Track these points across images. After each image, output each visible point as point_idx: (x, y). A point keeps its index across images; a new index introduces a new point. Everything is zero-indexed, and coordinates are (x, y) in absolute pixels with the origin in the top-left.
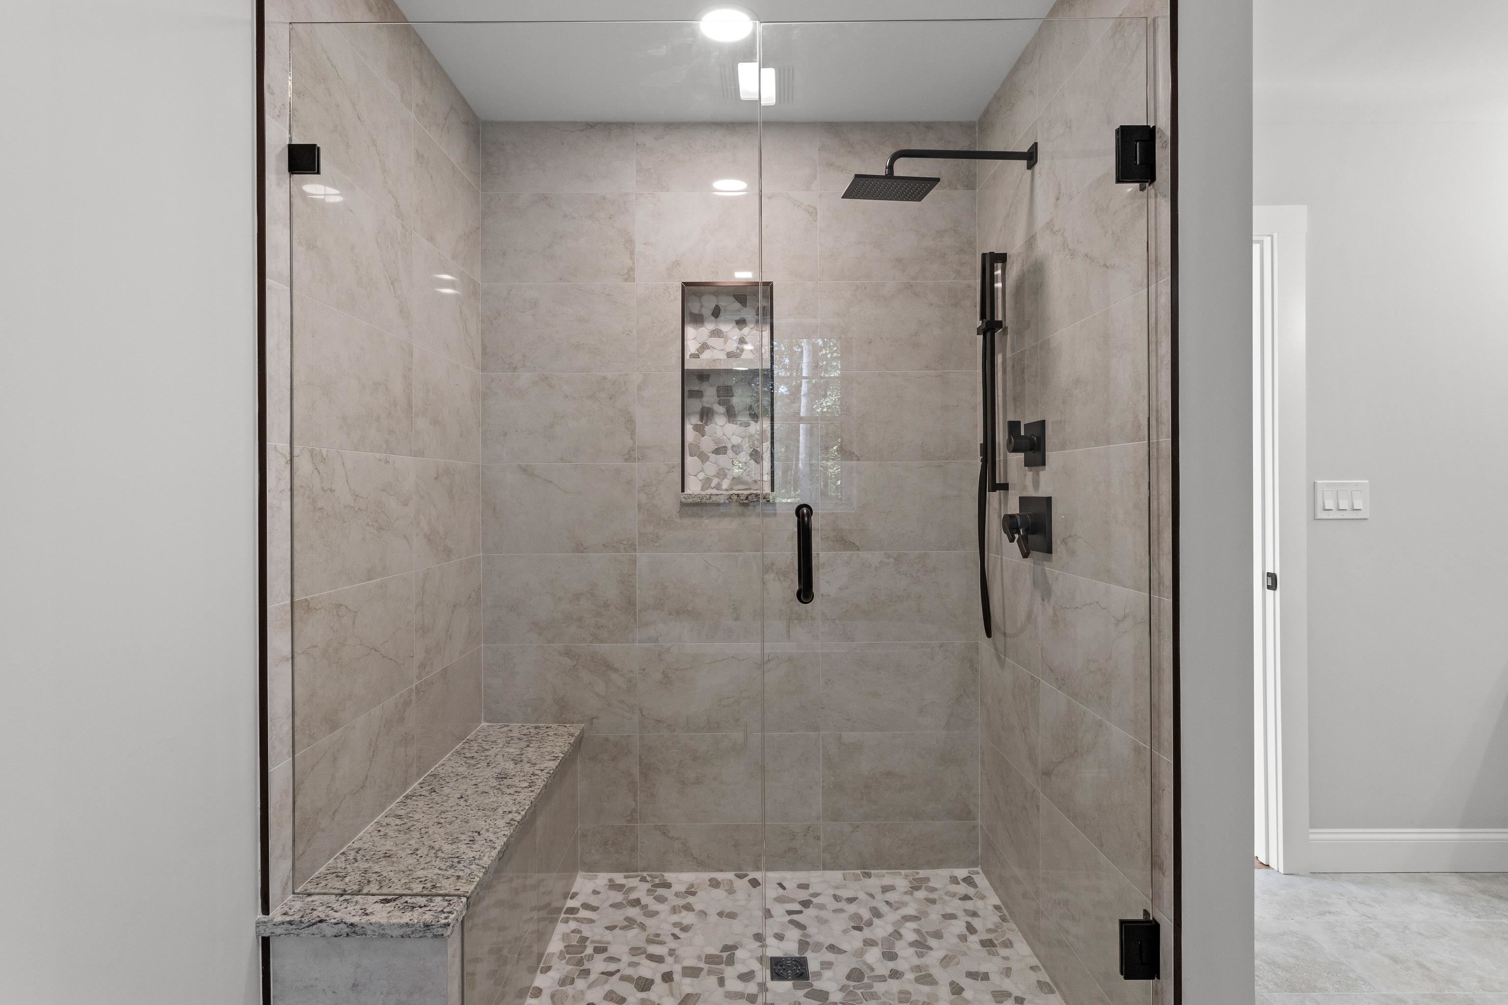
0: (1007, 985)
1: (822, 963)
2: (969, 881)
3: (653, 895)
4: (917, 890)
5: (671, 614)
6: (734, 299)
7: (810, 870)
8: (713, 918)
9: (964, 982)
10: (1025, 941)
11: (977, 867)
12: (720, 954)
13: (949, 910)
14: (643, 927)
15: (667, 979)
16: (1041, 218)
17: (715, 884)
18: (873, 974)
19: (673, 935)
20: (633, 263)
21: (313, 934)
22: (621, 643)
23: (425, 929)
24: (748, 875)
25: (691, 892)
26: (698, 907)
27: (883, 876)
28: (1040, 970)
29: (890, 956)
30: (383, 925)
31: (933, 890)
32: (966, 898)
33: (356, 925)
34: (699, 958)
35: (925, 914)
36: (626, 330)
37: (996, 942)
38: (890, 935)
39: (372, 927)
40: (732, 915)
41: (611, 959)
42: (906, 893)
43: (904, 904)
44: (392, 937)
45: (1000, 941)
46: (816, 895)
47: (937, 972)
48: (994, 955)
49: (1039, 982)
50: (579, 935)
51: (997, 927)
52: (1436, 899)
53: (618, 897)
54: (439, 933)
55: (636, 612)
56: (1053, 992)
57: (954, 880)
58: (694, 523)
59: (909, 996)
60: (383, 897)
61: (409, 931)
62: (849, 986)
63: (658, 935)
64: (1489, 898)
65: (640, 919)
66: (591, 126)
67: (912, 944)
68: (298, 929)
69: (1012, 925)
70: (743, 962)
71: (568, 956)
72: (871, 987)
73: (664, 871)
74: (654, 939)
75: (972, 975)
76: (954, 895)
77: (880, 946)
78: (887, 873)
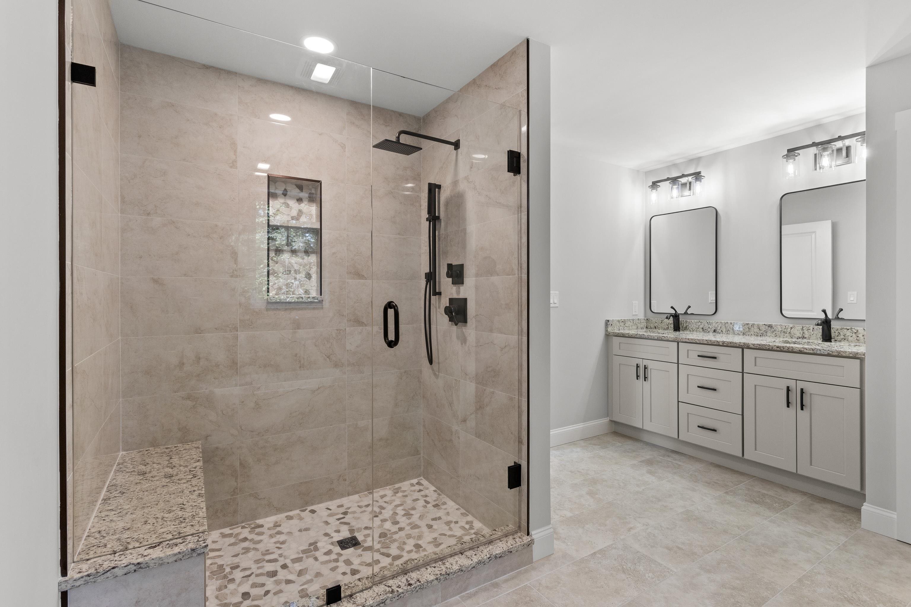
0: (449, 518)
1: (364, 536)
2: (419, 483)
3: (254, 533)
4: (397, 493)
5: (260, 367)
6: (296, 187)
7: (341, 498)
8: (297, 534)
9: (432, 523)
10: (451, 500)
11: (421, 477)
12: (309, 548)
13: (415, 498)
14: (256, 549)
15: (284, 567)
16: (462, 174)
17: (290, 518)
18: (391, 532)
19: (277, 547)
20: (236, 158)
21: (108, 578)
22: (227, 387)
23: (192, 552)
24: (307, 509)
25: (277, 525)
26: (285, 531)
27: (379, 492)
28: (460, 509)
29: (396, 523)
30: (162, 558)
31: (404, 491)
32: (420, 491)
33: (142, 563)
34: (298, 553)
35: (405, 502)
36: (231, 198)
37: (439, 504)
38: (392, 515)
39: (153, 561)
40: (307, 529)
41: (245, 569)
42: (392, 496)
43: (394, 500)
44: (168, 563)
45: (440, 503)
46: (349, 508)
47: (419, 523)
48: (440, 509)
49: (461, 514)
50: (217, 565)
51: (438, 498)
52: (579, 449)
53: (232, 540)
54: (202, 552)
55: (237, 368)
56: (468, 515)
57: (412, 485)
58: (275, 314)
59: (410, 535)
60: (150, 546)
61: (180, 556)
62: (382, 540)
63: (268, 550)
64: (592, 445)
65: (252, 546)
66: (207, 67)
67: (404, 515)
68: (95, 578)
69: (443, 496)
70: (324, 547)
71: (215, 577)
72: (392, 537)
73: (256, 520)
74: (268, 552)
75: (433, 519)
76: (414, 491)
77: (389, 520)
78: (380, 490)
